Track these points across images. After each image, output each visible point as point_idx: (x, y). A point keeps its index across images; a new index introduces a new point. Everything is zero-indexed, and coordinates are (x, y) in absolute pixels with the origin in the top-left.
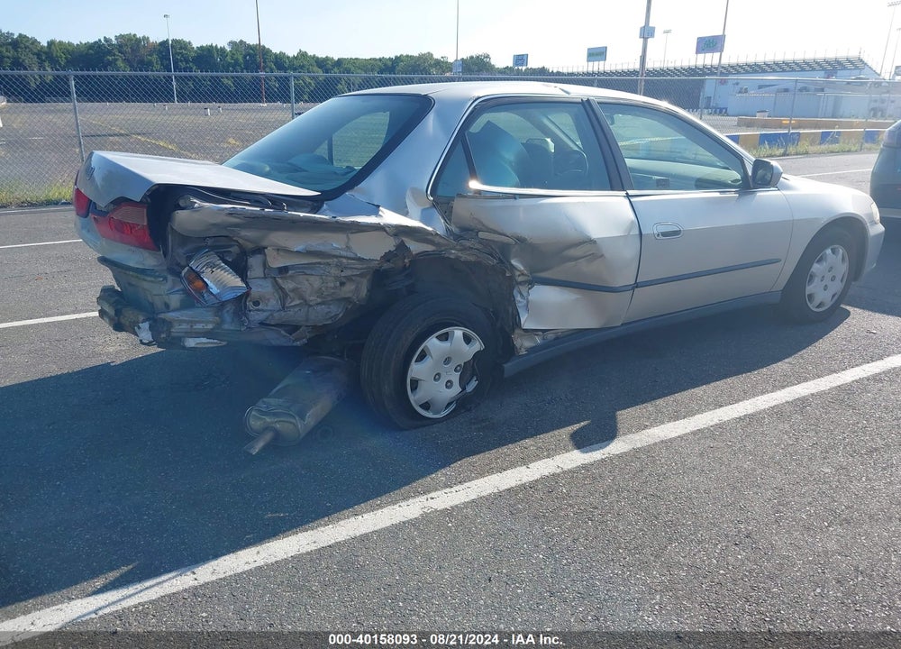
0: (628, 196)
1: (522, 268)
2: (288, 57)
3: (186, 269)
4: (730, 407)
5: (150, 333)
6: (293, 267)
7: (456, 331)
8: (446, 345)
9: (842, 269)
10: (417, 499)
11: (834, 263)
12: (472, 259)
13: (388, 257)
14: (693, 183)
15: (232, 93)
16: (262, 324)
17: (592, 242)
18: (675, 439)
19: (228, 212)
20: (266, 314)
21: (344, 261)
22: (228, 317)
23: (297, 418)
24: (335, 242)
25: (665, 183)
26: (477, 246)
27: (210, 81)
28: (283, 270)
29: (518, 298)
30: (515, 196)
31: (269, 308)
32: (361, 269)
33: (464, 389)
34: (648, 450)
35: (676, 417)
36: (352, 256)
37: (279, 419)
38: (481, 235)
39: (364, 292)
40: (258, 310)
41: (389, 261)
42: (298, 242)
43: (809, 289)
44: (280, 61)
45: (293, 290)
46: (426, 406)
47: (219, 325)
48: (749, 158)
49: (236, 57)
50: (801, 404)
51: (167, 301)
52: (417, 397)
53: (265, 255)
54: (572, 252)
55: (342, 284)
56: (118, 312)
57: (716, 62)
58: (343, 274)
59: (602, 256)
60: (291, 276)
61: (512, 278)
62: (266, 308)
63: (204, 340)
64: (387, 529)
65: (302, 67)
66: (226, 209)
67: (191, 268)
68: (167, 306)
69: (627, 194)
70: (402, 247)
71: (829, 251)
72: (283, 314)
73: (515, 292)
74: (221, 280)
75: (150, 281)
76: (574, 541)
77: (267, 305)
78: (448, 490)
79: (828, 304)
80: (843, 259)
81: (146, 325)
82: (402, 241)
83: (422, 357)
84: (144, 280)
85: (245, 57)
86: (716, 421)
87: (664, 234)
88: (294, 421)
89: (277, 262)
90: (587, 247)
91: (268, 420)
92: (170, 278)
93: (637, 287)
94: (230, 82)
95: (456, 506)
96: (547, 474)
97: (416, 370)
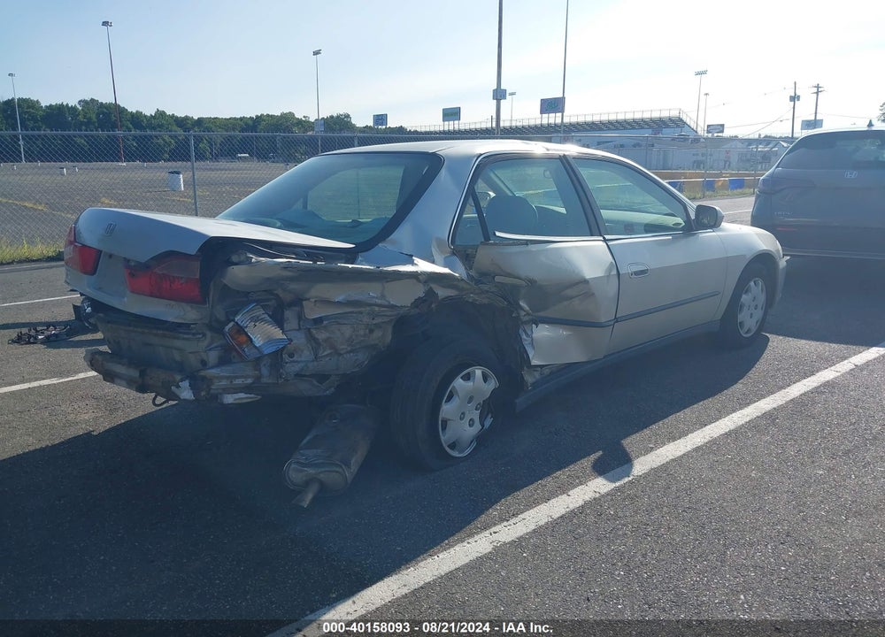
0: (605, 240)
1: (528, 308)
2: (145, 116)
3: (231, 324)
4: (713, 425)
5: (191, 392)
6: (327, 317)
7: (477, 371)
8: (470, 384)
9: (762, 298)
10: (482, 535)
11: (756, 293)
12: (486, 301)
13: (418, 302)
14: (643, 228)
15: (86, 152)
16: (298, 375)
17: (585, 282)
18: (682, 457)
19: (282, 266)
20: (302, 365)
21: (377, 309)
22: (265, 371)
23: (344, 467)
24: (372, 292)
25: (629, 228)
26: (493, 290)
27: (61, 140)
28: (319, 321)
29: (524, 337)
30: (527, 242)
31: (303, 359)
32: (390, 316)
33: (483, 426)
34: (664, 468)
35: (673, 438)
36: (387, 303)
37: (323, 470)
38: (497, 279)
39: (389, 338)
40: (294, 362)
41: (417, 307)
42: (339, 293)
43: (740, 317)
44: (137, 119)
45: (325, 341)
46: (453, 446)
47: (258, 378)
48: (692, 206)
49: (88, 116)
50: (770, 416)
51: (205, 358)
52: (447, 436)
53: (302, 307)
54: (569, 292)
55: (371, 331)
56: (142, 374)
57: (559, 121)
58: (374, 322)
59: (593, 294)
60: (325, 327)
61: (518, 317)
62: (299, 359)
63: (242, 395)
64: (467, 565)
65: (161, 126)
66: (282, 263)
67: (237, 323)
68: (204, 363)
69: (604, 238)
70: (430, 293)
71: (752, 283)
72: (315, 363)
73: (521, 331)
74: (263, 334)
75: (184, 339)
76: (644, 556)
77: (301, 356)
78: (505, 523)
79: (754, 330)
80: (762, 290)
81: (186, 384)
82: (431, 288)
83: (450, 398)
84: (178, 338)
85: (98, 115)
86: (708, 439)
87: (636, 273)
88: (340, 470)
89: (312, 312)
90: (580, 286)
91: (311, 471)
92: (209, 334)
93: (617, 322)
94: (83, 141)
95: (521, 537)
96: (588, 499)
97: (447, 409)
